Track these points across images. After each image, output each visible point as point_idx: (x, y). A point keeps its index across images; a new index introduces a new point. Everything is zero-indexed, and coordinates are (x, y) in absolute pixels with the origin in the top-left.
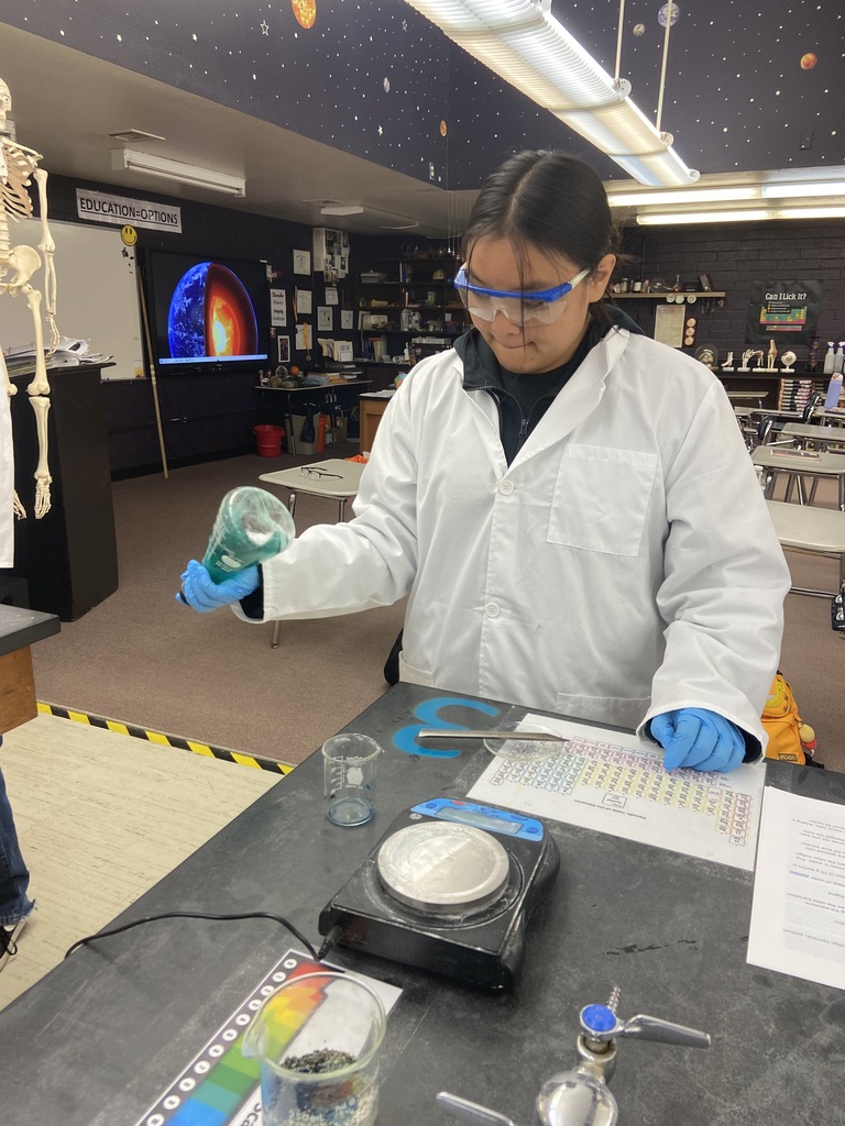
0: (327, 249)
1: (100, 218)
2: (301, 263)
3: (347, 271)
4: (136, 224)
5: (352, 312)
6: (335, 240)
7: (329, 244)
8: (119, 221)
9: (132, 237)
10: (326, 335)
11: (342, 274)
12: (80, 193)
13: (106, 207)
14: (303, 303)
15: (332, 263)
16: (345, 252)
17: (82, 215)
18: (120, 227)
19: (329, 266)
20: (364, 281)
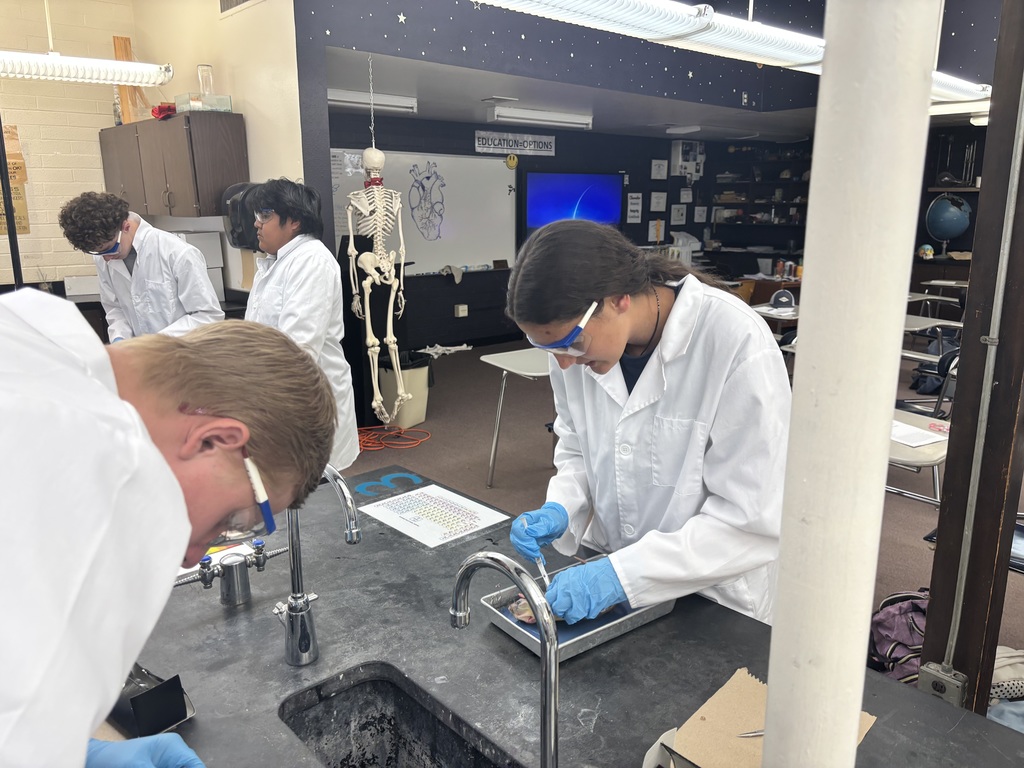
0: (683, 157)
1: (491, 151)
2: (659, 170)
3: (701, 174)
4: (518, 152)
5: (705, 208)
6: (691, 150)
7: (686, 154)
8: (505, 152)
9: (514, 163)
10: (678, 228)
11: (696, 177)
12: (480, 134)
13: (497, 142)
14: (658, 203)
15: (687, 168)
16: (701, 159)
17: (478, 149)
18: (506, 156)
19: (683, 171)
20: (719, 181)
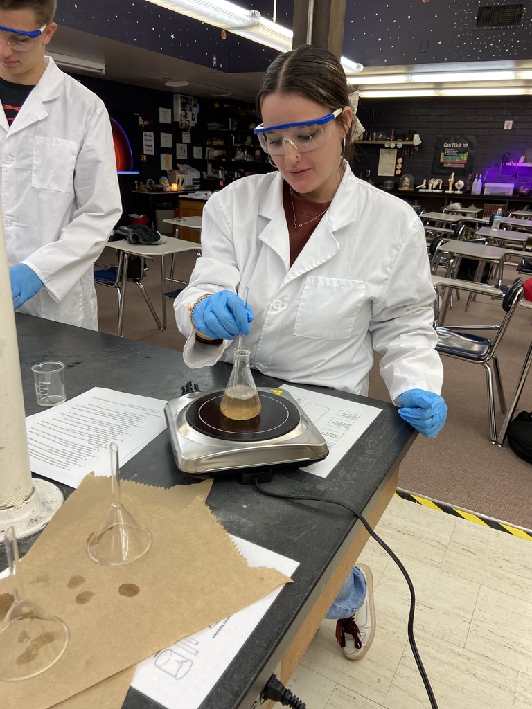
0: (182, 108)
2: (165, 116)
3: (196, 122)
5: (201, 148)
6: (188, 102)
7: (183, 105)
10: (182, 162)
11: (192, 124)
14: (166, 141)
15: (185, 116)
16: (196, 110)
19: (183, 118)
20: (209, 129)
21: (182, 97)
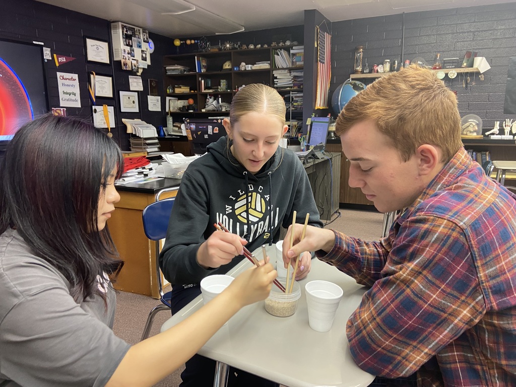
0: (125, 41)
2: (97, 51)
5: (159, 98)
6: (134, 35)
10: (131, 115)
14: (102, 88)
15: (131, 53)
16: (147, 46)
21: (123, 27)
